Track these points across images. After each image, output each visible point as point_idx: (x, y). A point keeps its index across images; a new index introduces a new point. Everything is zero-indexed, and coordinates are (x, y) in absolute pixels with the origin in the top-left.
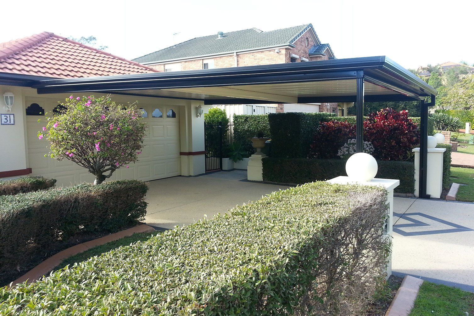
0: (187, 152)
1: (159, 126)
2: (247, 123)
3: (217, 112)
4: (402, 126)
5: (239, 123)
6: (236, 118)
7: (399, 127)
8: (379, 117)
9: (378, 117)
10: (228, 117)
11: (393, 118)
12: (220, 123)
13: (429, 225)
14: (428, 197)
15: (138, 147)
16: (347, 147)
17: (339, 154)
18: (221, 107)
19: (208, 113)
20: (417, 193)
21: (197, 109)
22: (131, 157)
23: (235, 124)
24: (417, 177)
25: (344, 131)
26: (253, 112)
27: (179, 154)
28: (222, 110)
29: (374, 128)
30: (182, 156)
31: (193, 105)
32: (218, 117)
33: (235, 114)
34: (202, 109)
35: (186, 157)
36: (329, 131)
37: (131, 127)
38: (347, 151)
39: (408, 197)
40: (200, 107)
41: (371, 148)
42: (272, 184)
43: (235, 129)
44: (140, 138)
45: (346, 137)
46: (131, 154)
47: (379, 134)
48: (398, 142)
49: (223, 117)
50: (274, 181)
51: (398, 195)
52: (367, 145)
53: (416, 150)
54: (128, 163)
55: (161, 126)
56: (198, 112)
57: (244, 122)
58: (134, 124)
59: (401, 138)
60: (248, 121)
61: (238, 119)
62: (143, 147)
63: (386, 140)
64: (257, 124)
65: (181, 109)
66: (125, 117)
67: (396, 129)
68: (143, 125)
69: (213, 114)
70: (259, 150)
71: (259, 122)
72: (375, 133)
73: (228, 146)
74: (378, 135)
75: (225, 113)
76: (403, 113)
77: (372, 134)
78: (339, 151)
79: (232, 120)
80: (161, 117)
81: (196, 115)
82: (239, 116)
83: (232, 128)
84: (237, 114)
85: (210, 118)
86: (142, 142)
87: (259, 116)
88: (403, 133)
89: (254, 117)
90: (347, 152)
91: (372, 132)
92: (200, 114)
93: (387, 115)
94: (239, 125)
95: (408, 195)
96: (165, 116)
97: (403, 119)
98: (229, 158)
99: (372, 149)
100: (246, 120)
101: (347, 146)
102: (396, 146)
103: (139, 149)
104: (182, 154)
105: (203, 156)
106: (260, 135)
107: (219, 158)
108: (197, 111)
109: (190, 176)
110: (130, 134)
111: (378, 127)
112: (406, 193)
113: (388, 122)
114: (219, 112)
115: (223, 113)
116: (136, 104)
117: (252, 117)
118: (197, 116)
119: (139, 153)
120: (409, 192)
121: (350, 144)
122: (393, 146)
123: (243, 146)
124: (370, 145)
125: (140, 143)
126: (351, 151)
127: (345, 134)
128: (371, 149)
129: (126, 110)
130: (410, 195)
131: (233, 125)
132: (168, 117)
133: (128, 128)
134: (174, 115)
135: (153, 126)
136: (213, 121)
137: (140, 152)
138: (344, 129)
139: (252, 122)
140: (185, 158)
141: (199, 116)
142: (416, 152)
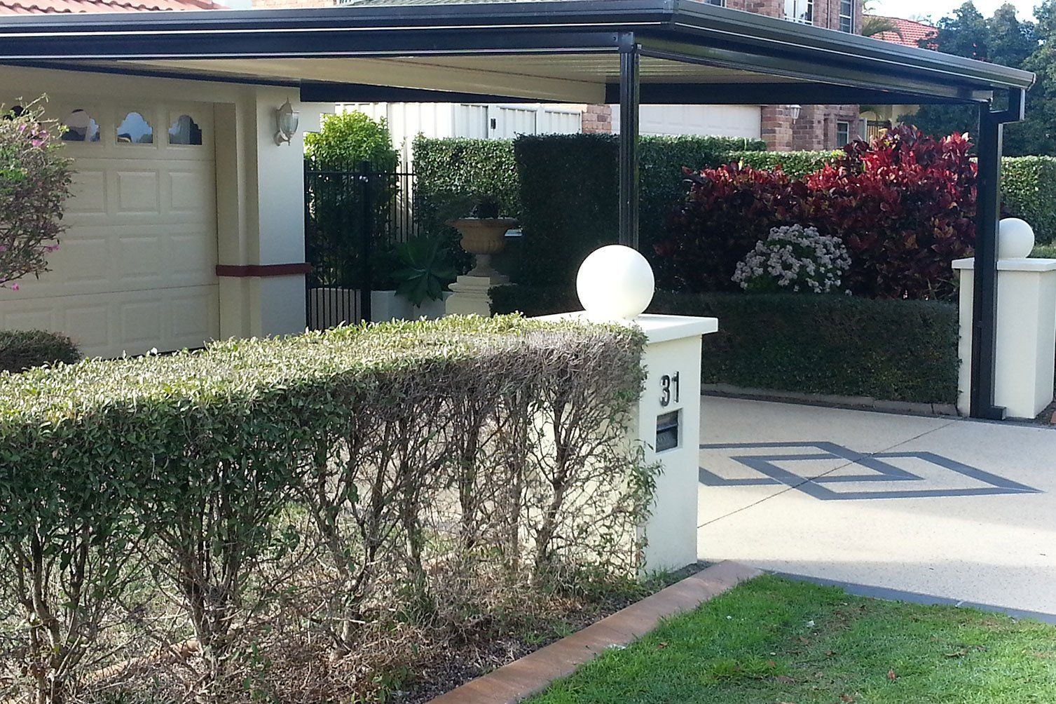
0: (241, 262)
1: (141, 174)
2: (459, 168)
3: (356, 126)
4: (943, 186)
5: (432, 166)
6: (423, 148)
7: (930, 191)
8: (875, 156)
9: (873, 154)
10: (396, 145)
11: (918, 159)
12: (365, 167)
13: (922, 479)
14: (997, 415)
15: (50, 232)
16: (762, 254)
17: (738, 276)
18: (374, 112)
19: (322, 129)
20: (965, 403)
21: (278, 116)
22: (28, 261)
23: (419, 170)
24: (965, 350)
25: (760, 199)
26: (490, 130)
27: (212, 271)
28: (378, 121)
29: (854, 193)
30: (226, 281)
31: (263, 105)
32: (359, 144)
33: (421, 136)
34: (294, 115)
35: (237, 281)
36: (712, 199)
37: (24, 171)
38: (762, 264)
39: (939, 415)
40: (287, 108)
41: (841, 257)
43: (420, 191)
44: (55, 205)
45: (766, 221)
46: (27, 252)
47: (866, 211)
48: (926, 240)
49: (378, 145)
51: (910, 410)
52: (825, 246)
53: (965, 266)
54: (18, 277)
55: (147, 174)
56: (281, 130)
57: (449, 163)
58: (37, 161)
59: (934, 226)
60: (463, 163)
61: (428, 154)
62: (64, 230)
63: (888, 232)
64: (493, 171)
65: (221, 114)
66: (11, 141)
67: (922, 194)
68: (65, 164)
69: (341, 132)
70: (482, 261)
71: (501, 163)
72: (855, 209)
73: (392, 247)
74: (863, 213)
75: (384, 133)
76: (954, 142)
77: (844, 212)
78: (740, 265)
79: (407, 157)
80: (149, 140)
81: (275, 135)
82: (434, 144)
83: (407, 186)
84: (430, 135)
85: (330, 147)
86: (60, 216)
87: (499, 144)
88: (941, 209)
89: (484, 148)
90: (760, 271)
91: (844, 204)
92: (289, 134)
93: (897, 148)
94: (433, 173)
95: (938, 407)
96: (162, 137)
97: (949, 165)
98: (395, 292)
99: (844, 260)
100: (456, 158)
101: (764, 249)
102: (917, 252)
103: (52, 238)
104: (223, 271)
105: (301, 281)
106: (488, 208)
107: (359, 293)
108: (278, 126)
110: (23, 190)
111: (865, 189)
112: (931, 402)
113: (900, 173)
114: (362, 128)
115: (378, 133)
116: (43, 102)
117: (476, 147)
118: (278, 141)
119: (50, 249)
120: (940, 400)
121: (774, 243)
122: (909, 252)
123: (445, 250)
124: (837, 246)
125: (55, 220)
126: (774, 265)
127: (763, 212)
128: (839, 261)
129: (12, 119)
130: (945, 407)
131: (413, 175)
132: (173, 140)
133: (17, 173)
134: (195, 137)
135: (120, 173)
136: (341, 158)
137: (55, 247)
138: (761, 195)
139: (477, 163)
140: (232, 284)
141: (285, 141)
142: (963, 269)
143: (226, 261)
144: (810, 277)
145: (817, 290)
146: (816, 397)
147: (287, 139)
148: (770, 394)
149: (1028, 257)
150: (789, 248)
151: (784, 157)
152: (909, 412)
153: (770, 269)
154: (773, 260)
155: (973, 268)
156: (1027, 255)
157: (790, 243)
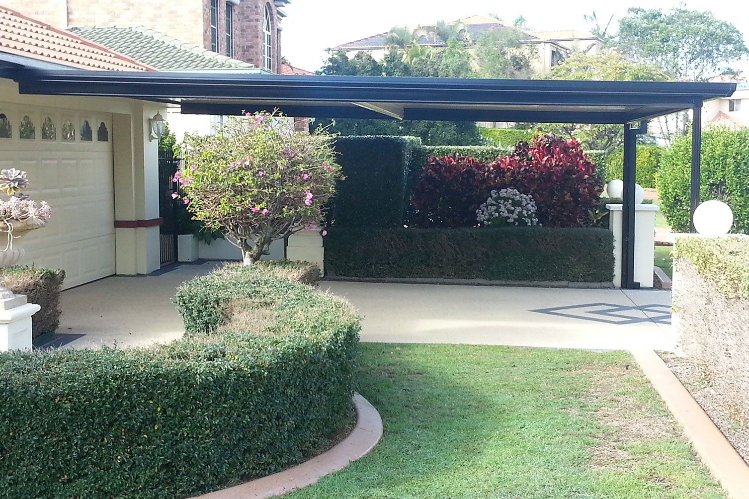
0: (133, 219)
4: (577, 166)
7: (573, 169)
16: (494, 205)
17: (482, 218)
21: (151, 122)
25: (478, 174)
27: (111, 225)
30: (121, 231)
31: (146, 114)
35: (130, 231)
38: (496, 211)
39: (605, 288)
40: (158, 118)
42: (345, 280)
45: (484, 186)
48: (575, 195)
50: (352, 276)
52: (525, 200)
56: (153, 132)
59: (578, 188)
63: (556, 192)
67: (569, 171)
72: (537, 179)
76: (573, 143)
77: (532, 180)
78: (478, 212)
81: (149, 135)
93: (550, 146)
95: (603, 284)
97: (576, 155)
98: (193, 235)
99: (534, 207)
101: (493, 202)
102: (571, 202)
104: (118, 224)
105: (157, 230)
107: (172, 236)
108: (150, 129)
109: (139, 275)
112: (601, 282)
118: (151, 139)
120: (606, 279)
122: (567, 202)
126: (503, 211)
127: (483, 181)
130: (607, 284)
140: (126, 234)
141: (156, 139)
142: (615, 211)
143: (120, 218)
144: (525, 217)
145: (530, 224)
146: (536, 282)
147: (157, 137)
148: (507, 283)
149: (642, 203)
150: (510, 201)
151: (461, 150)
152: (588, 288)
153: (501, 213)
154: (503, 208)
155: (622, 210)
156: (641, 202)
157: (509, 198)
